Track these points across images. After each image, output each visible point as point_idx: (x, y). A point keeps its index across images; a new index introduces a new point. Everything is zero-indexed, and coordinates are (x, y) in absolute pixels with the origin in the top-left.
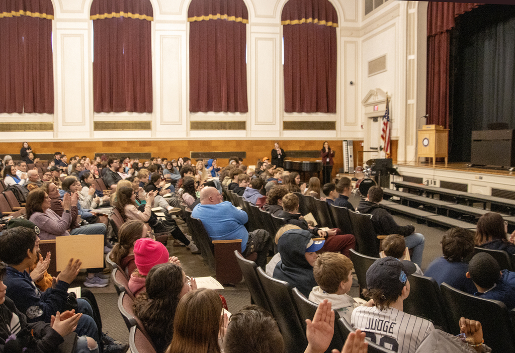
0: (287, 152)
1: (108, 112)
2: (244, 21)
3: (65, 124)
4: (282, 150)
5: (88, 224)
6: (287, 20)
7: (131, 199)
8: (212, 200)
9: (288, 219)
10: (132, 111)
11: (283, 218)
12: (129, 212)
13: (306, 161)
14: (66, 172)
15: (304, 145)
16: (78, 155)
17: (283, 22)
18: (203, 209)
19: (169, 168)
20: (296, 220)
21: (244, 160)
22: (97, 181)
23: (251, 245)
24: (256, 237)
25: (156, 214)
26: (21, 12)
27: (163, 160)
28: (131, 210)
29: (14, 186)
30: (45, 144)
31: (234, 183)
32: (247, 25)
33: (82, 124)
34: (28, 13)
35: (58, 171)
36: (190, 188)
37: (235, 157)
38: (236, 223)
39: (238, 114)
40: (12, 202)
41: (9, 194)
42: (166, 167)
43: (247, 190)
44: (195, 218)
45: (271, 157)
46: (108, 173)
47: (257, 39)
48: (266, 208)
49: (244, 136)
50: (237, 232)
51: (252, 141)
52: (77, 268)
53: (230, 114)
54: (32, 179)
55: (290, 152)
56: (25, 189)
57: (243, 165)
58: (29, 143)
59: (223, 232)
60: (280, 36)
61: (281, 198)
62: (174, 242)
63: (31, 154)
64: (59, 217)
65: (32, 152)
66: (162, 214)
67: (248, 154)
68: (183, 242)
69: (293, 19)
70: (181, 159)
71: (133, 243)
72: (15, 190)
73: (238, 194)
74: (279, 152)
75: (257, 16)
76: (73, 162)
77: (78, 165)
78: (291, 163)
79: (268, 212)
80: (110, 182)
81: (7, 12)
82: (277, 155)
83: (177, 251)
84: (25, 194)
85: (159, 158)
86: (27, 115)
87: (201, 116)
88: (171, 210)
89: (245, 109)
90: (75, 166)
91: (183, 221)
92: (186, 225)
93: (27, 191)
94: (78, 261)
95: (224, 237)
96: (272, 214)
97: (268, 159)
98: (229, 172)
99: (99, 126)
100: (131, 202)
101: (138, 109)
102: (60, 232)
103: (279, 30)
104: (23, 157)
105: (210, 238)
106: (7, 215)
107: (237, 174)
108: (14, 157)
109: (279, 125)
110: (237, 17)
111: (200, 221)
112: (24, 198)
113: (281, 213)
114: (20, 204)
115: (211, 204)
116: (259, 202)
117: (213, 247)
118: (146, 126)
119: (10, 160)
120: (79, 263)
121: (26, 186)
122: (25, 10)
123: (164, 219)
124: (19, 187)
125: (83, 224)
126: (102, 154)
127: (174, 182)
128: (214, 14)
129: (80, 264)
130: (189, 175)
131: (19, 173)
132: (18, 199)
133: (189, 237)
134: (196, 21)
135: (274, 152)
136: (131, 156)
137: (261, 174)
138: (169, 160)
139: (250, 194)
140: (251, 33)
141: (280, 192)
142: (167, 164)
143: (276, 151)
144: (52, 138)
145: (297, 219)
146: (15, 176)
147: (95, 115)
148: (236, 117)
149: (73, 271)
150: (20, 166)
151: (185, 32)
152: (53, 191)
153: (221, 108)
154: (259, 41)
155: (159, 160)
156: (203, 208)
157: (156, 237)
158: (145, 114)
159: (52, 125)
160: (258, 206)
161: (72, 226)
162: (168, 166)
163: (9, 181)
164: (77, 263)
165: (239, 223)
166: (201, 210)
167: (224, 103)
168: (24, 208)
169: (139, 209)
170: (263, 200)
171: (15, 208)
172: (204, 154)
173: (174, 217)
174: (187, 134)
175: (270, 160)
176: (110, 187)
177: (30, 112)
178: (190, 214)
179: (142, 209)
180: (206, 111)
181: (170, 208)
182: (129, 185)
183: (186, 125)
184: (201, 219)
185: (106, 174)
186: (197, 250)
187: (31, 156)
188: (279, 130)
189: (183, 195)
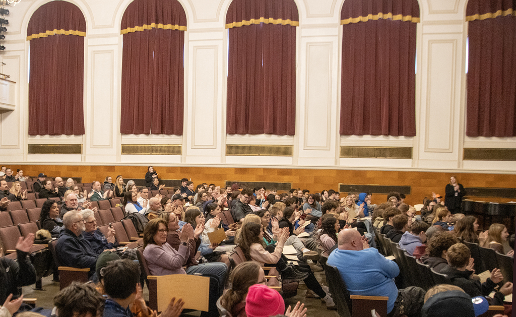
0: (467, 189)
1: (243, 134)
2: (414, 20)
3: (194, 147)
4: (461, 187)
5: (206, 262)
6: (474, 14)
7: (259, 236)
8: (354, 245)
9: (453, 276)
10: (270, 134)
11: (445, 275)
12: (255, 252)
13: (494, 202)
14: (192, 201)
15: (492, 179)
16: (207, 182)
17: (469, 17)
18: (340, 255)
19: (310, 203)
20: (465, 279)
21: (406, 196)
22: (224, 213)
23: (400, 305)
24: (409, 296)
25: (287, 256)
26: (153, 25)
27: (304, 192)
28: (257, 249)
29: (133, 214)
30: (171, 169)
31: (389, 225)
32: (418, 24)
33: (213, 147)
34: (160, 26)
35: (182, 200)
36: (330, 228)
37: (395, 193)
38: (382, 275)
39: (402, 138)
40: (130, 232)
41: (128, 222)
42: (307, 201)
43: (406, 235)
44: (331, 266)
45: (444, 195)
46: (237, 205)
47: (431, 42)
48: (423, 260)
49: (410, 166)
50: (382, 288)
51: (419, 173)
52: (179, 308)
53: (391, 138)
54: (153, 207)
55: (472, 189)
56: (145, 218)
57: (404, 204)
58: (156, 167)
59: (364, 285)
60: (464, 38)
61: (446, 248)
62: (308, 292)
63: (156, 179)
64: (176, 251)
65: (157, 177)
66: (295, 258)
67: (414, 189)
68: (317, 293)
69: (484, 13)
70: (325, 192)
71: (247, 288)
72: (134, 218)
73: (392, 239)
74: (456, 188)
75: (431, 12)
76: (201, 190)
77: (204, 194)
78: (473, 204)
79: (427, 266)
80: (239, 215)
81: (139, 26)
82: (454, 192)
83: (309, 304)
84: (145, 224)
85: (299, 189)
86: (154, 136)
87: (354, 141)
88: (307, 253)
89: (411, 132)
90: (200, 196)
91: (321, 268)
92: (324, 272)
93: (146, 221)
94: (180, 300)
95: (364, 292)
96: (432, 269)
97: (440, 197)
98: (383, 212)
99: (232, 150)
100: (258, 241)
101: (278, 131)
102: (175, 267)
103: (463, 28)
104: (148, 182)
105: (348, 291)
106: (124, 245)
107: (392, 215)
108: (138, 182)
109: (458, 153)
110: (404, 15)
111: (337, 269)
112: (143, 228)
113: (446, 268)
114: (139, 234)
115: (353, 250)
116: (417, 252)
117: (350, 302)
118: (286, 151)
119: (133, 185)
120: (181, 303)
121: (147, 214)
122: (157, 23)
123: (296, 263)
124: (139, 216)
125: (201, 262)
126: (234, 183)
127: (314, 219)
128: (375, 13)
129: (183, 304)
130: (332, 213)
131: (140, 200)
132: (137, 229)
133: (326, 288)
134: (350, 23)
135: (449, 188)
136: (266, 186)
137: (427, 215)
138: (312, 192)
139: (408, 241)
140: (423, 34)
141: (446, 242)
142: (308, 197)
143: (453, 187)
144: (180, 162)
145: (467, 277)
146: (136, 203)
147: (228, 138)
148: (401, 142)
149: (176, 311)
150: (142, 192)
151: (337, 37)
152: (173, 221)
153: (381, 130)
154: (433, 44)
155: (300, 192)
156: (342, 254)
157: (282, 284)
158: (285, 137)
159: (180, 148)
160: (414, 257)
161: (188, 262)
162: (309, 200)
163: (130, 208)
164: (179, 303)
165: (386, 276)
166: (338, 256)
167: (384, 123)
168: (142, 238)
169: (266, 249)
170: (422, 249)
171: (132, 238)
172: (357, 187)
173: (310, 261)
174: (336, 162)
175: (444, 198)
176: (239, 221)
177: (158, 134)
178: (326, 259)
179: (271, 249)
180: (361, 134)
181: (305, 250)
182: (257, 220)
183: (335, 151)
184: (337, 267)
185: (235, 206)
186: (333, 304)
187: (156, 182)
188: (457, 159)
189: (321, 237)
